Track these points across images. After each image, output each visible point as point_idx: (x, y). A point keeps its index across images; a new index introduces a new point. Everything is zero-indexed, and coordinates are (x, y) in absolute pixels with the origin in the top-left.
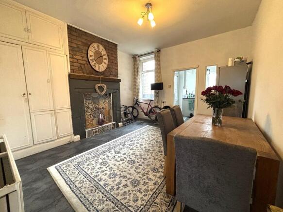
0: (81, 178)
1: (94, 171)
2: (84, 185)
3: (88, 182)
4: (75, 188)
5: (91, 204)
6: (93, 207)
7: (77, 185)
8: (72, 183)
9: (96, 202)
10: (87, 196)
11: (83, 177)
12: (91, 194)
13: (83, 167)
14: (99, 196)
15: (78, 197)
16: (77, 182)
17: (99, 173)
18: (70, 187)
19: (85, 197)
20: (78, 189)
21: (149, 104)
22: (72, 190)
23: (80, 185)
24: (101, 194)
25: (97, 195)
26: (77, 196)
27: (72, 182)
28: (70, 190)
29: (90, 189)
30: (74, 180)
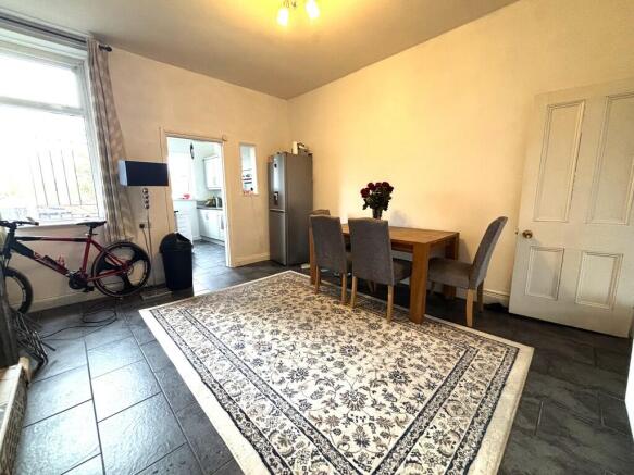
0: (428, 446)
1: (392, 417)
2: (449, 428)
3: (436, 421)
4: (467, 447)
5: (483, 402)
6: (486, 397)
7: (456, 446)
8: (456, 463)
9: (476, 394)
10: (473, 413)
11: (423, 440)
12: (464, 406)
13: (379, 455)
14: (461, 392)
15: (485, 429)
16: (447, 449)
17: (398, 405)
18: (470, 462)
19: (477, 415)
20: (465, 440)
21: (89, 241)
22: (476, 452)
23: (453, 438)
24: (457, 389)
25: (461, 395)
26: (483, 433)
27: (451, 466)
28: (479, 457)
29: (451, 412)
30: (444, 464)
